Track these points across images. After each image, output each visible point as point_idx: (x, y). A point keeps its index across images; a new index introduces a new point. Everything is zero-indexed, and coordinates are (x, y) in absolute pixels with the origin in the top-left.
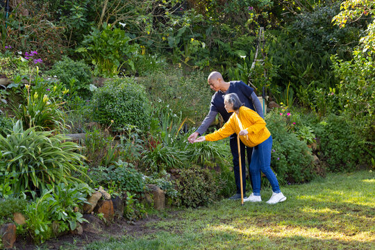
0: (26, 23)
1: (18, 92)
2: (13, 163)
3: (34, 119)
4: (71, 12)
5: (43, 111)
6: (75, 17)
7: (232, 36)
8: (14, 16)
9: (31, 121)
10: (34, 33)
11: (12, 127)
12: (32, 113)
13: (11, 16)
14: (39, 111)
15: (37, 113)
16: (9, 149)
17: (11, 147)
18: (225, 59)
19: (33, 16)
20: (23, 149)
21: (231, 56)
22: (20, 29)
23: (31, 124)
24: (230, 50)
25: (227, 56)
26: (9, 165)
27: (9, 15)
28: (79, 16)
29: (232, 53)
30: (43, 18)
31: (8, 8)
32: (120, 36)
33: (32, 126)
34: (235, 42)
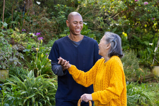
0: (34, 18)
1: (29, 55)
2: (28, 100)
3: (40, 70)
4: (59, 14)
5: (46, 66)
6: (61, 17)
7: (142, 34)
8: (27, 14)
9: (38, 72)
10: (38, 24)
11: (27, 75)
12: (39, 67)
13: (26, 14)
14: (43, 66)
15: (42, 67)
16: (25, 90)
17: (26, 88)
18: (137, 46)
19: (38, 15)
20: (35, 89)
21: (141, 44)
22: (31, 21)
23: (38, 74)
24: (141, 41)
25: (139, 44)
26: (25, 101)
27: (25, 13)
28: (63, 17)
29: (142, 43)
30: (43, 16)
31: (24, 9)
32: (85, 29)
33: (39, 75)
34: (143, 37)
